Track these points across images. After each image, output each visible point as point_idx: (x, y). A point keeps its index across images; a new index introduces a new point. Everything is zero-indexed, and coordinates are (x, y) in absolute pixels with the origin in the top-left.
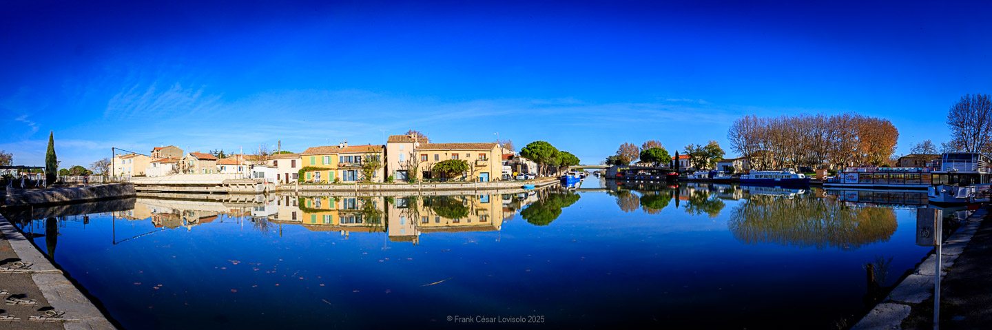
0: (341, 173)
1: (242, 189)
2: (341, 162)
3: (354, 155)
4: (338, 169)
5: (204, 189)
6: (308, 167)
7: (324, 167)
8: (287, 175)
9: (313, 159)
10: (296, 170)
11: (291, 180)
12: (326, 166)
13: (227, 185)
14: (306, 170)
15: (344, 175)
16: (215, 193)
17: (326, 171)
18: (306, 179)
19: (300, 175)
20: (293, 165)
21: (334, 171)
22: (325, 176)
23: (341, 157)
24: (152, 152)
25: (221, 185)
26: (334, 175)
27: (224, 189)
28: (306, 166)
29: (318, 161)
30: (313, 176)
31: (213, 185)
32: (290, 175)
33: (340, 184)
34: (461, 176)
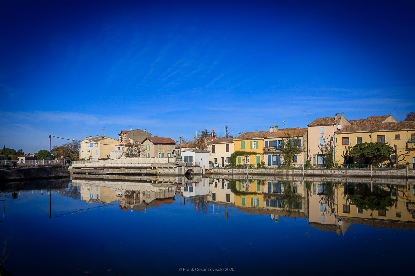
0: (266, 157)
1: (166, 171)
2: (267, 147)
3: (277, 139)
4: (263, 154)
5: (137, 171)
6: (239, 152)
7: (252, 151)
8: (223, 158)
9: (243, 145)
10: (229, 155)
11: (225, 163)
12: (254, 150)
13: (155, 168)
14: (237, 155)
15: (269, 160)
16: (146, 175)
17: (254, 156)
18: (237, 163)
19: (232, 160)
20: (227, 150)
21: (260, 156)
22: (252, 160)
23: (267, 142)
24: (120, 135)
25: (151, 168)
26: (261, 159)
27: (153, 171)
28: (237, 150)
29: (248, 146)
30: (243, 160)
31: (146, 168)
32: (225, 159)
33: (265, 168)
34: (389, 161)
